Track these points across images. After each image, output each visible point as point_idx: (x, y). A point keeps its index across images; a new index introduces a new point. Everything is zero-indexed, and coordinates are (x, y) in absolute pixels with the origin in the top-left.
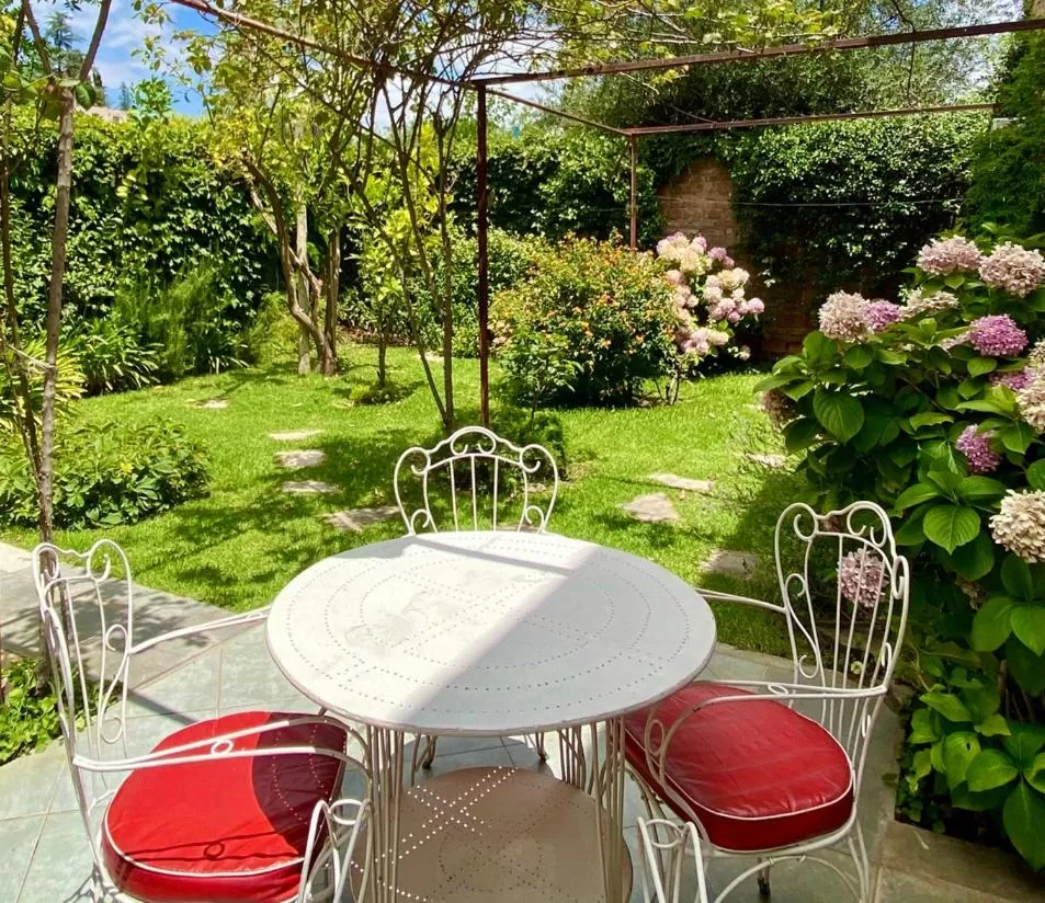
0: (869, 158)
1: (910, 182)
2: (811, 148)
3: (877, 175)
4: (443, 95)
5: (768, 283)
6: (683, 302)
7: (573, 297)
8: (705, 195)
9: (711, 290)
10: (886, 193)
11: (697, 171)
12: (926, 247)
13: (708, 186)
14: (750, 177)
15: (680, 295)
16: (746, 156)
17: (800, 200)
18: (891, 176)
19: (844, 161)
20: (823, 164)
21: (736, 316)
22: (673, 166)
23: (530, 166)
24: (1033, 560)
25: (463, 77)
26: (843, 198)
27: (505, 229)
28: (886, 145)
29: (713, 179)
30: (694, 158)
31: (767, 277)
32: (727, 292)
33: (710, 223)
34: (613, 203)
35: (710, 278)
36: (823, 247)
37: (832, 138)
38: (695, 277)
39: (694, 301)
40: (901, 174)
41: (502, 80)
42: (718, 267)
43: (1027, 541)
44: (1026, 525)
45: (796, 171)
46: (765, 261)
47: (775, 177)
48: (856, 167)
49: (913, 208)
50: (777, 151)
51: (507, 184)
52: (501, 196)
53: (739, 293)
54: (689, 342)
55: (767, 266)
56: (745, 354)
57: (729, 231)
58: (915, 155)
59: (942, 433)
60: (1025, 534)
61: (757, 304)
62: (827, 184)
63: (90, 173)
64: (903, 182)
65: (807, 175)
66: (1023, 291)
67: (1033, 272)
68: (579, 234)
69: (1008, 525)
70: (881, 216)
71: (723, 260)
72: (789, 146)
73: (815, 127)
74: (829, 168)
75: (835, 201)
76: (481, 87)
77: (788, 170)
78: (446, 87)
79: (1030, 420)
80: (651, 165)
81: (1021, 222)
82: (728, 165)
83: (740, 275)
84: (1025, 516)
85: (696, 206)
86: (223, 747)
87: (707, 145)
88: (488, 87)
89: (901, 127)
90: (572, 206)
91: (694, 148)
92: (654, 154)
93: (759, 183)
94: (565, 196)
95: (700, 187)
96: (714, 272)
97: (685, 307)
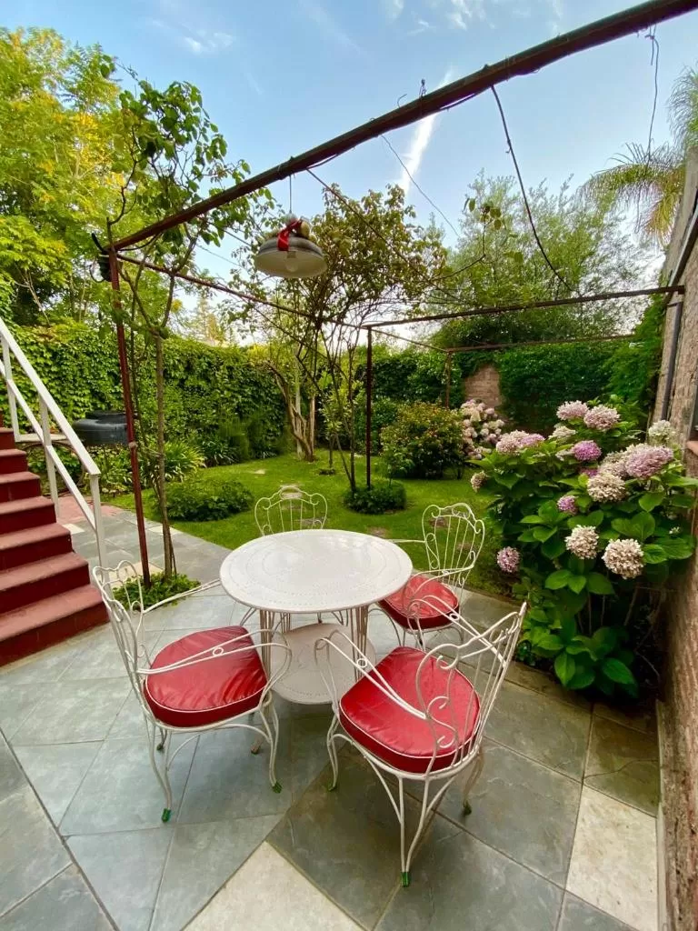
4: (351, 332)
6: (470, 434)
7: (416, 430)
8: (486, 382)
9: (484, 431)
11: (483, 369)
12: (563, 406)
13: (488, 376)
14: (509, 372)
15: (468, 432)
16: (507, 361)
22: (471, 367)
24: (583, 558)
25: (361, 324)
27: (391, 397)
29: (491, 373)
30: (482, 363)
32: (493, 431)
33: (488, 396)
34: (440, 386)
35: (485, 424)
38: (478, 423)
39: (476, 435)
41: (378, 325)
42: (491, 418)
43: (580, 549)
44: (582, 543)
51: (393, 376)
53: (498, 430)
55: (511, 416)
57: (497, 399)
59: (552, 494)
60: (580, 546)
66: (604, 430)
67: (610, 420)
68: (424, 400)
69: (573, 541)
71: (493, 415)
76: (369, 328)
78: (353, 328)
79: (590, 494)
80: (461, 367)
82: (498, 366)
83: (499, 422)
84: (582, 538)
85: (480, 387)
86: (218, 652)
87: (489, 355)
88: (373, 328)
90: (422, 387)
91: (482, 357)
92: (462, 361)
95: (484, 377)
96: (487, 421)
97: (471, 437)
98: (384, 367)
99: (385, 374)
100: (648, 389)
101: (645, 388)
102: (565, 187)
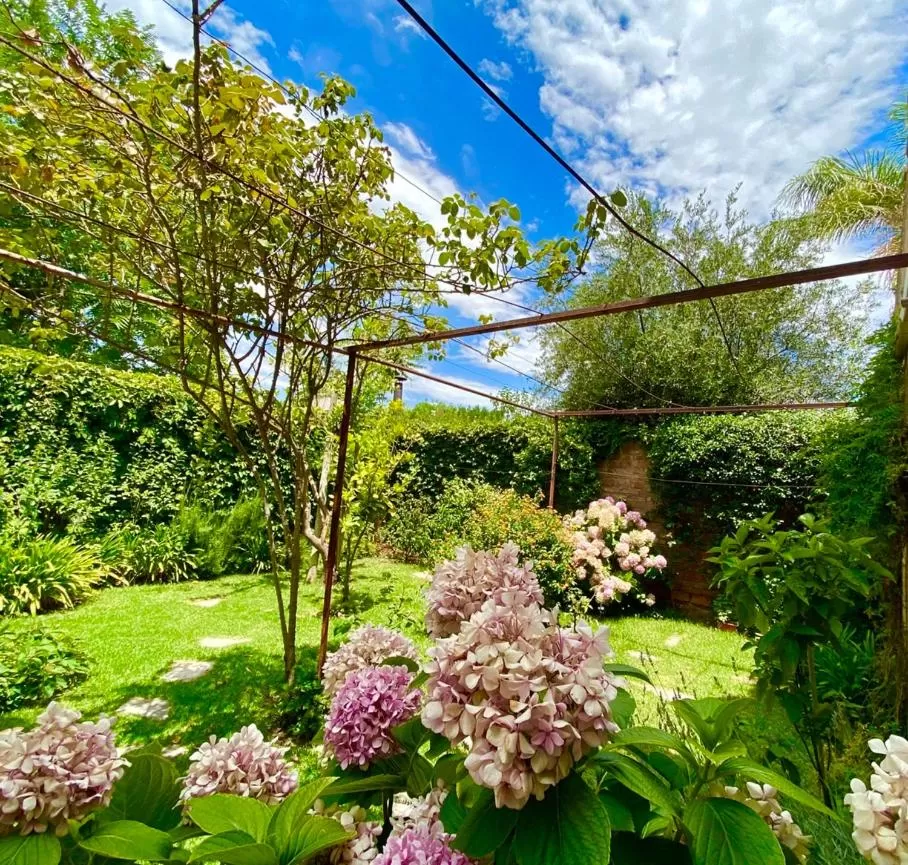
0: (754, 448)
1: (787, 471)
2: (707, 438)
3: (760, 462)
5: (670, 544)
6: (598, 553)
8: (633, 471)
9: (621, 547)
10: (767, 478)
11: (627, 451)
13: (635, 463)
14: (661, 457)
15: (596, 548)
16: (659, 441)
17: (697, 479)
18: (771, 464)
19: (732, 449)
20: (715, 451)
21: (640, 569)
22: (608, 447)
23: (512, 440)
26: (731, 480)
27: (492, 484)
28: (767, 438)
29: (639, 459)
30: (625, 441)
31: (670, 539)
32: (636, 548)
33: (636, 492)
35: (624, 536)
36: (714, 519)
37: (724, 431)
38: (611, 533)
39: (608, 553)
40: (780, 463)
42: (633, 526)
45: (694, 455)
46: (669, 526)
47: (678, 459)
48: (743, 455)
49: (789, 493)
50: (681, 439)
51: (497, 452)
52: (492, 460)
53: (645, 550)
54: (600, 587)
55: (669, 530)
56: (650, 601)
57: (648, 499)
58: (793, 449)
61: (660, 561)
62: (718, 467)
63: (182, 423)
64: (779, 470)
65: (702, 459)
70: (762, 497)
71: (638, 521)
72: (690, 436)
73: (711, 422)
74: (719, 454)
75: (724, 481)
77: (688, 454)
80: (593, 445)
81: (865, 513)
82: (648, 447)
83: (647, 535)
87: (635, 432)
89: (780, 426)
90: (534, 471)
91: (625, 433)
92: (594, 437)
93: (666, 463)
94: (530, 463)
95: (629, 464)
96: (627, 531)
97: (600, 557)
98: (484, 437)
99: (485, 449)
100: (891, 503)
101: (884, 499)
102: (732, 199)
